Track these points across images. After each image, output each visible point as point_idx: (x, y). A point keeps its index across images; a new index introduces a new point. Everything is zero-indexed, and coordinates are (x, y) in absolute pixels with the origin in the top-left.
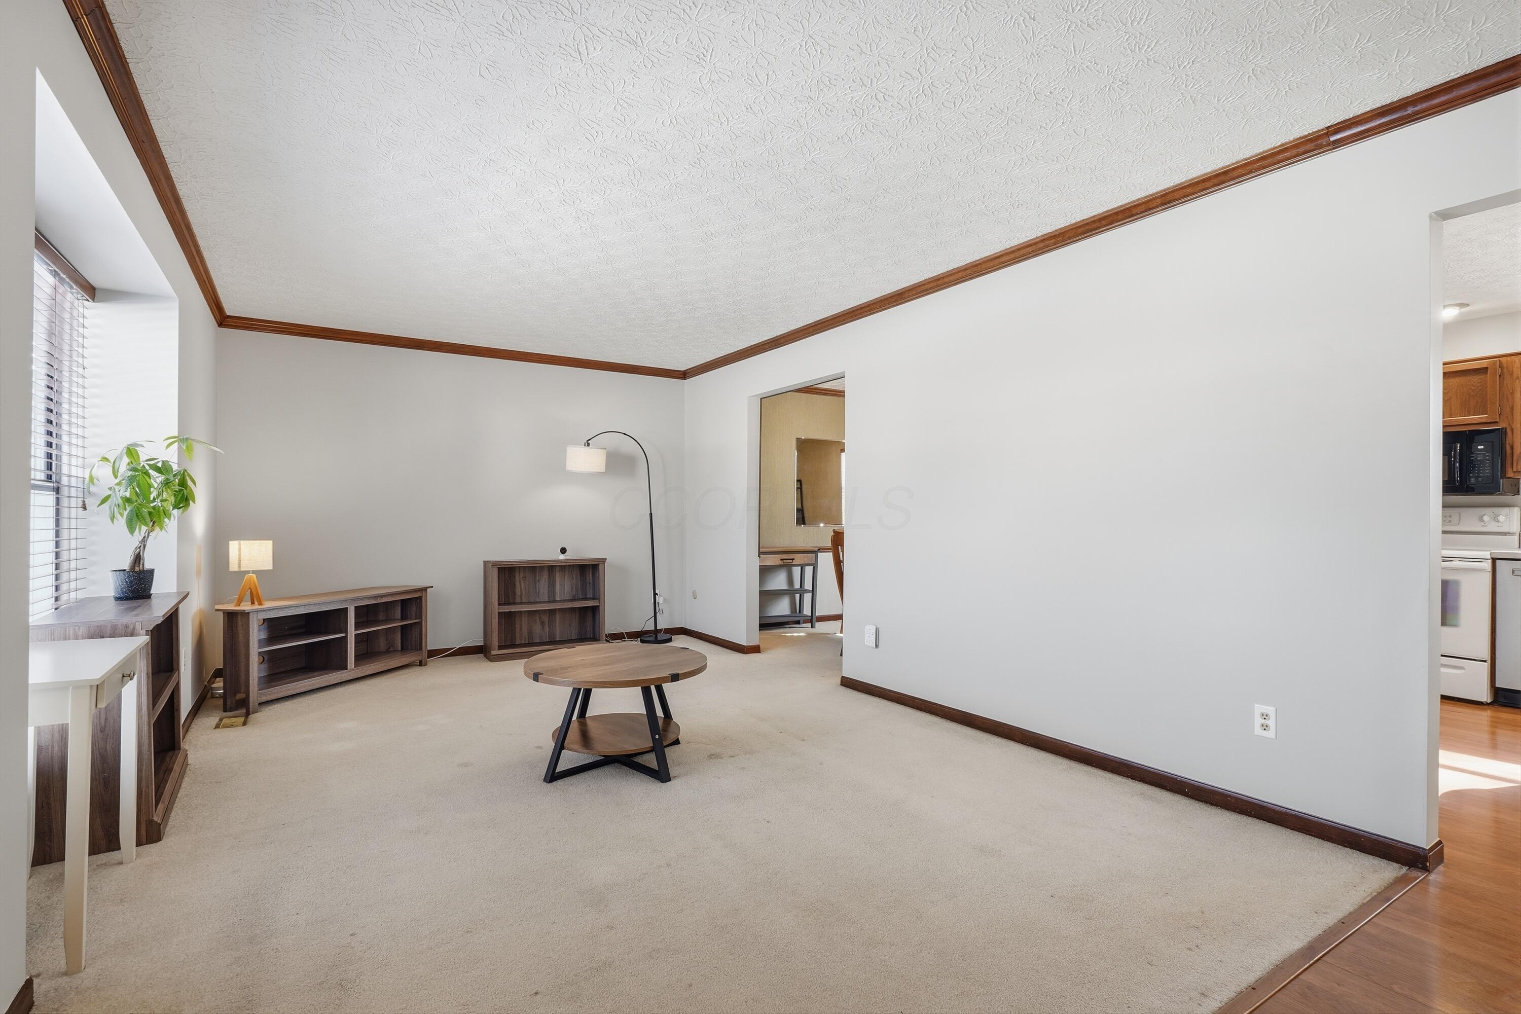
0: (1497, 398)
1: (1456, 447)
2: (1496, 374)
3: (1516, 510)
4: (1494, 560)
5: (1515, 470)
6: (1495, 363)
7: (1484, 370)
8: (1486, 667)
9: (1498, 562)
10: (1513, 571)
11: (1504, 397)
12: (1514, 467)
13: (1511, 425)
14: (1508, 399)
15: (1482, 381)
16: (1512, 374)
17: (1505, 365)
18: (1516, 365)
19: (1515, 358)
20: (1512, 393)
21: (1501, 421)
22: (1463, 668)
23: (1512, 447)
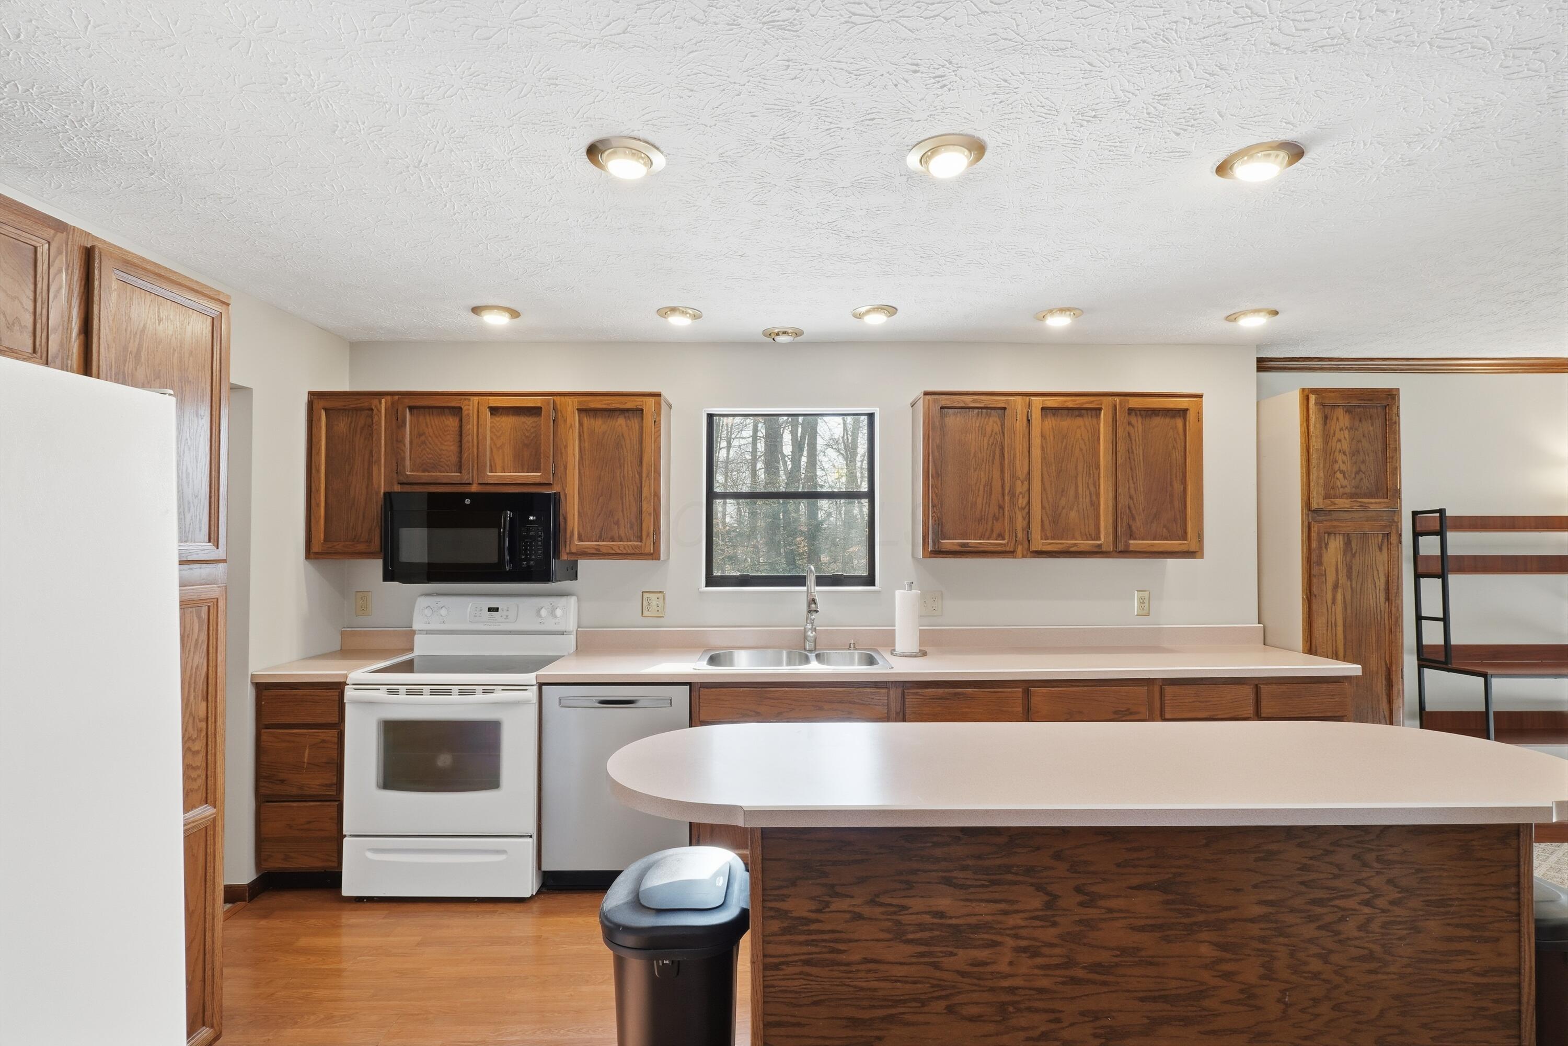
0: (550, 450)
1: (506, 514)
2: (550, 418)
3: (573, 600)
4: (541, 685)
5: (568, 551)
6: (548, 402)
7: (535, 411)
8: (531, 843)
9: (544, 687)
10: (560, 700)
11: (558, 451)
12: (568, 546)
13: (564, 490)
14: (561, 453)
15: (534, 425)
16: (565, 421)
17: (559, 407)
18: (570, 408)
19: (569, 400)
20: (566, 447)
21: (555, 482)
22: (503, 852)
23: (565, 519)
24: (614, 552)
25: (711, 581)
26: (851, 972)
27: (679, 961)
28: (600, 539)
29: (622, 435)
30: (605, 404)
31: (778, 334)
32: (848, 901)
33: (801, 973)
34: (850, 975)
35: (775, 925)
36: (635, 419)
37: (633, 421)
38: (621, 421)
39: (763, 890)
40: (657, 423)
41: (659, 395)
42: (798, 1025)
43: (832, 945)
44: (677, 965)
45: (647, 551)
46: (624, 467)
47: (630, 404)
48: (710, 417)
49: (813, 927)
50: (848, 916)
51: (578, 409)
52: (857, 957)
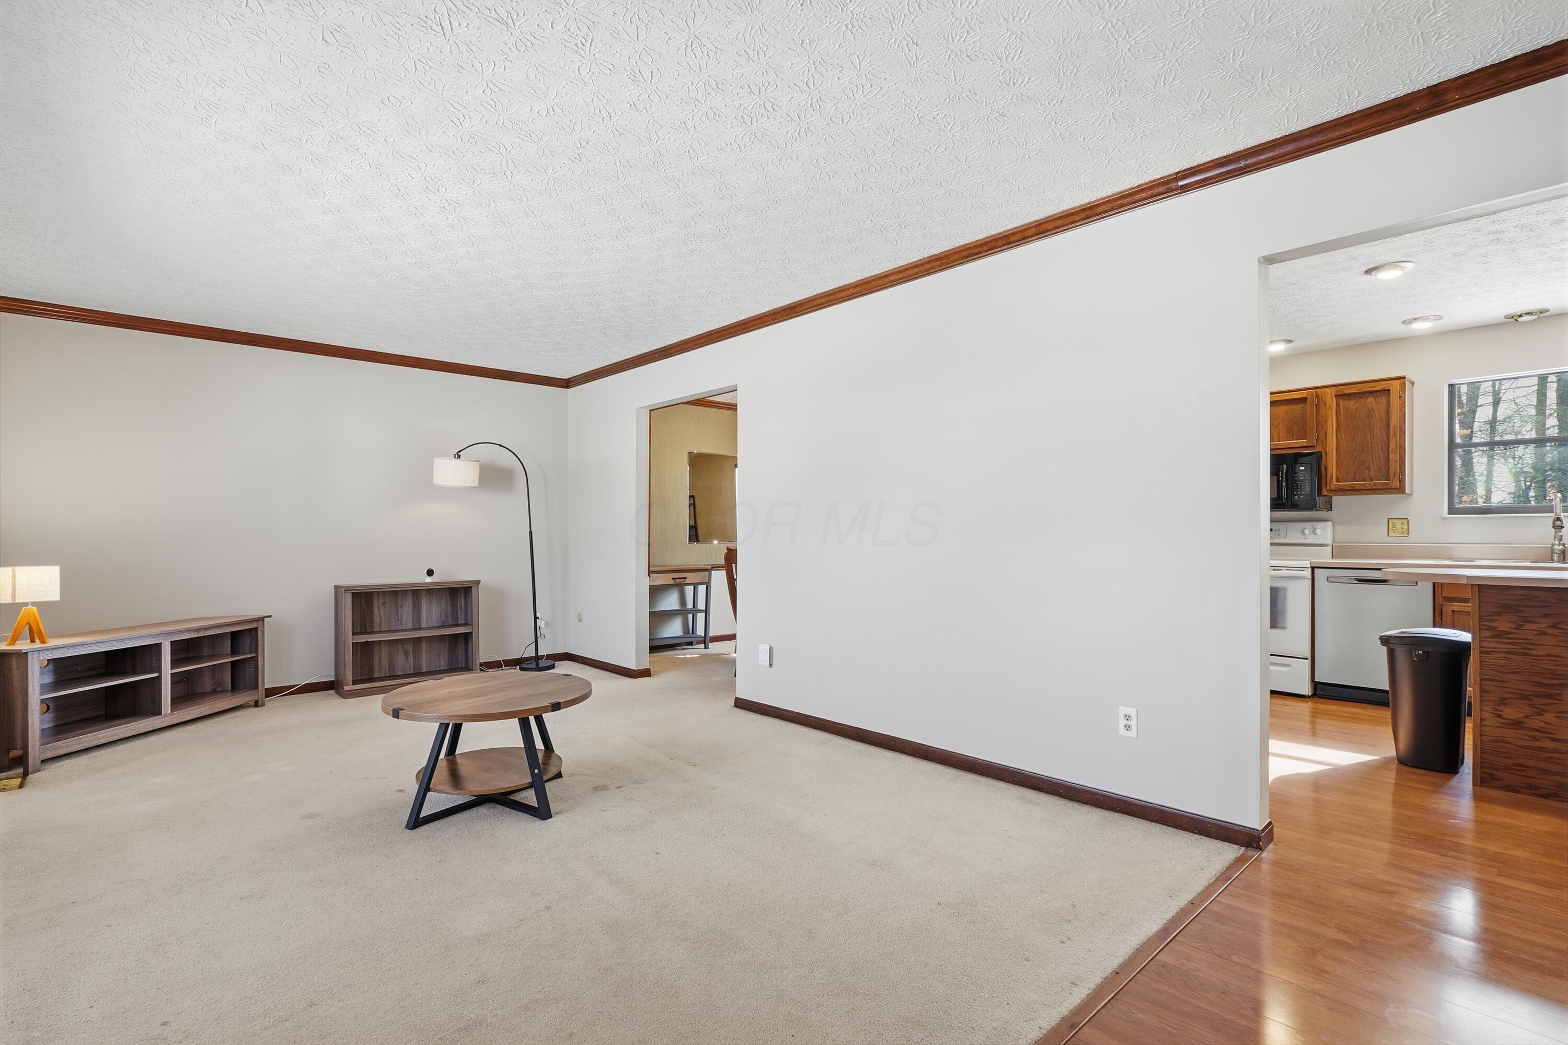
0: (1314, 424)
1: (1282, 468)
2: (1313, 403)
3: (1329, 524)
4: (1313, 568)
5: (1328, 489)
6: (1312, 394)
7: (1303, 400)
8: (1307, 663)
9: (1316, 570)
10: (1327, 578)
11: (1321, 424)
12: (1328, 486)
13: (1324, 449)
14: (1322, 426)
15: (1301, 409)
16: (1325, 404)
17: (1320, 395)
18: (1329, 396)
19: (1328, 390)
20: (1326, 421)
21: (1317, 445)
22: (1288, 666)
23: (1326, 469)
24: (1366, 488)
25: (1452, 510)
26: (1538, 660)
27: (1428, 652)
28: (1354, 479)
29: (1372, 409)
30: (1358, 390)
31: (1520, 316)
32: (1536, 625)
33: (1504, 657)
34: (1538, 661)
35: (1487, 633)
36: (1383, 396)
37: (1380, 399)
38: (1371, 399)
39: (1479, 616)
40: (1402, 398)
41: (1404, 378)
42: (1503, 681)
43: (1525, 645)
44: (1427, 653)
45: (1394, 486)
46: (1374, 430)
47: (1379, 387)
48: (1452, 386)
49: (1512, 636)
50: (1535, 632)
51: (1336, 396)
52: (1543, 653)
